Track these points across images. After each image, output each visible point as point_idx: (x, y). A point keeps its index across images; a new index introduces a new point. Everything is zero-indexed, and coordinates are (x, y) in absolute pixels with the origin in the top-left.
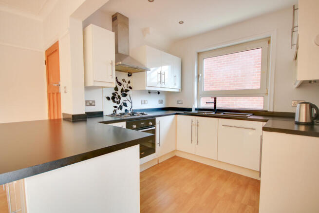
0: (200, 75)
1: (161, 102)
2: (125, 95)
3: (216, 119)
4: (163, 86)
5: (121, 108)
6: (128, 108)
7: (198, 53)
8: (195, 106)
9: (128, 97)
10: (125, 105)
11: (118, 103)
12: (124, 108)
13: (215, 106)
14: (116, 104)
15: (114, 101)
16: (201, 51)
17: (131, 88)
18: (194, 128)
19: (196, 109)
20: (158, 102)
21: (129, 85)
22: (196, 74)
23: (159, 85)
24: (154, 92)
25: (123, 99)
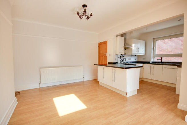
0: (155, 48)
1: (135, 59)
2: (123, 57)
3: (162, 65)
4: (138, 53)
5: (122, 61)
6: (124, 61)
7: (154, 39)
8: (152, 61)
9: (124, 57)
10: (124, 60)
11: (122, 59)
12: (123, 61)
13: (162, 61)
14: (121, 60)
15: (121, 59)
16: (155, 38)
17: (125, 54)
18: (152, 69)
19: (152, 62)
20: (134, 59)
21: (125, 53)
22: (152, 47)
23: (137, 53)
24: (133, 55)
25: (123, 58)
